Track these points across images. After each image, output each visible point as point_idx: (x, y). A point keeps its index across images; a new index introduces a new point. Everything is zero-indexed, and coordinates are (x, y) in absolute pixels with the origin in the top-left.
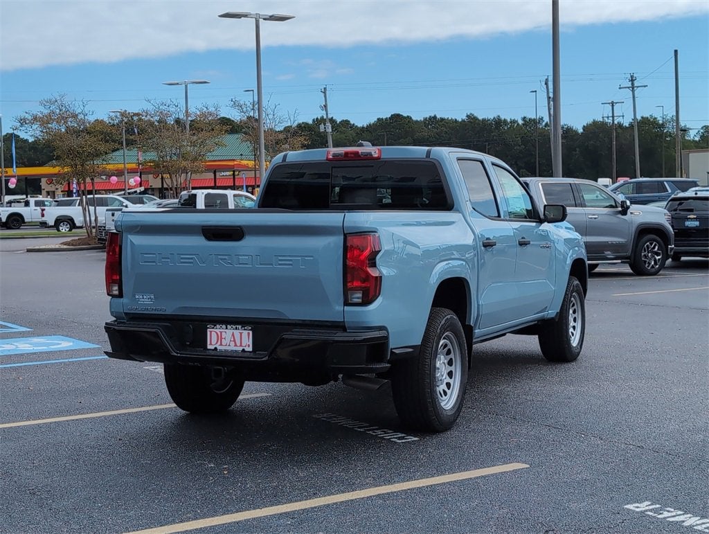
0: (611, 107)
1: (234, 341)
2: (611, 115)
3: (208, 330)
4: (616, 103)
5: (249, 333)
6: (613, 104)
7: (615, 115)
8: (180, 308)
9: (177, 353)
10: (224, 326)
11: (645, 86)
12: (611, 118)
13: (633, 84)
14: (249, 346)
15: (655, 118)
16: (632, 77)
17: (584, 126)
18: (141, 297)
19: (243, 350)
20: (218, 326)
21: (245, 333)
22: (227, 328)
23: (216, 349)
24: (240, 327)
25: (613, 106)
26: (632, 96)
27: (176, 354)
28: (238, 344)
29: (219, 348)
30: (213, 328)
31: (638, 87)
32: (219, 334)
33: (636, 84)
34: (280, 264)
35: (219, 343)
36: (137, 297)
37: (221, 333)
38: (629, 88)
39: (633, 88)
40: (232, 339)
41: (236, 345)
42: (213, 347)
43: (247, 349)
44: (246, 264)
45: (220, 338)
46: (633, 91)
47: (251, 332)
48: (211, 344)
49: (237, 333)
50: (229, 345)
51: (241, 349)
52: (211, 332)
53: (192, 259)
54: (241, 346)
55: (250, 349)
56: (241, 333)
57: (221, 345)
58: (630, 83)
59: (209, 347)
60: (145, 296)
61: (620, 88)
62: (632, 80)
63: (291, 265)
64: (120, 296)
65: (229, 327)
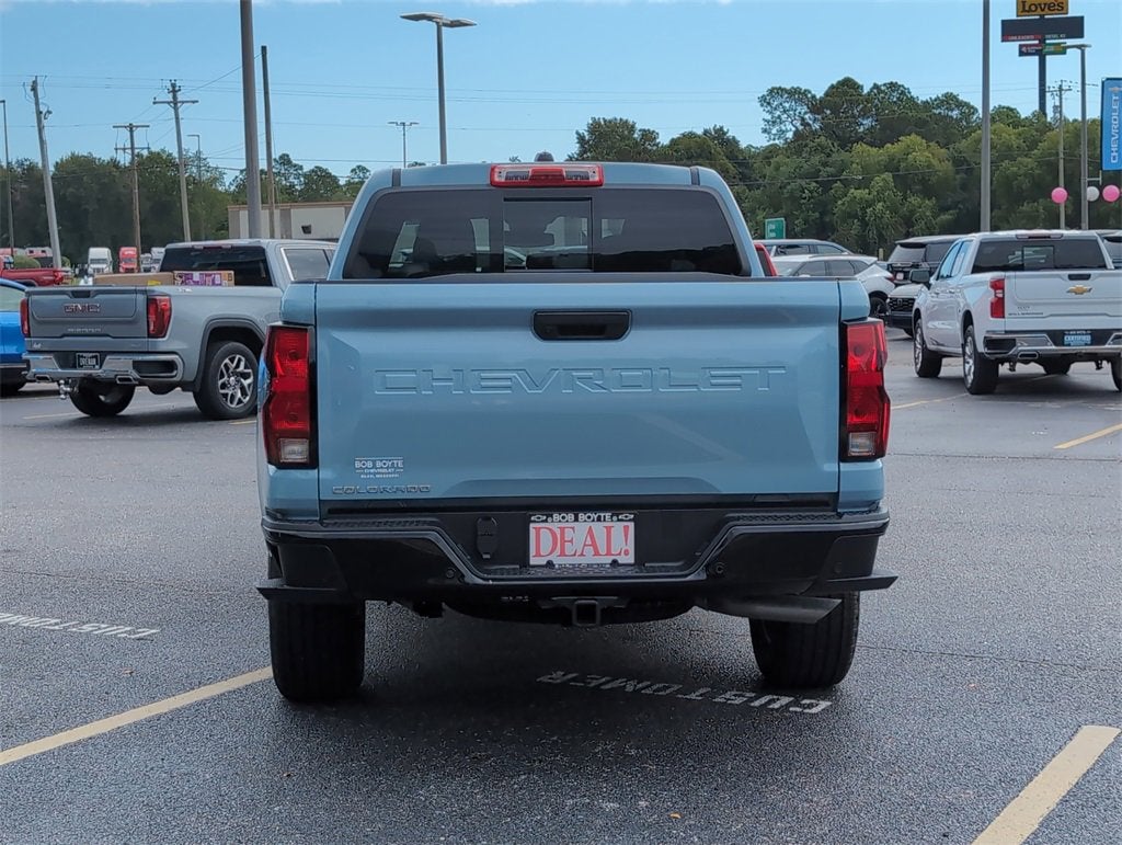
0: (129, 134)
1: (594, 544)
2: (130, 146)
3: (532, 525)
4: (137, 127)
5: (626, 528)
6: (131, 128)
7: (136, 146)
8: (465, 482)
9: (484, 579)
10: (571, 516)
11: (194, 102)
12: (130, 151)
13: (175, 97)
14: (627, 553)
15: (170, 155)
16: (173, 86)
17: (57, 163)
18: (370, 464)
19: (615, 563)
20: (556, 516)
21: (618, 527)
22: (576, 520)
23: (550, 564)
24: (608, 515)
25: (131, 131)
26: (174, 116)
28: (603, 550)
29: (557, 561)
30: (546, 521)
31: (183, 102)
32: (558, 532)
33: (180, 97)
35: (558, 552)
36: (357, 465)
37: (562, 529)
38: (169, 103)
39: (175, 103)
40: (589, 542)
41: (597, 553)
42: (543, 561)
43: (622, 560)
45: (559, 542)
46: (176, 109)
47: (631, 525)
48: (538, 554)
49: (599, 529)
50: (582, 555)
51: (609, 560)
52: (538, 530)
54: (609, 553)
55: (630, 559)
56: (609, 529)
57: (563, 554)
58: (171, 95)
59: (533, 561)
60: (379, 464)
61: (155, 103)
62: (174, 91)
63: (740, 385)
64: (312, 462)
65: (582, 516)
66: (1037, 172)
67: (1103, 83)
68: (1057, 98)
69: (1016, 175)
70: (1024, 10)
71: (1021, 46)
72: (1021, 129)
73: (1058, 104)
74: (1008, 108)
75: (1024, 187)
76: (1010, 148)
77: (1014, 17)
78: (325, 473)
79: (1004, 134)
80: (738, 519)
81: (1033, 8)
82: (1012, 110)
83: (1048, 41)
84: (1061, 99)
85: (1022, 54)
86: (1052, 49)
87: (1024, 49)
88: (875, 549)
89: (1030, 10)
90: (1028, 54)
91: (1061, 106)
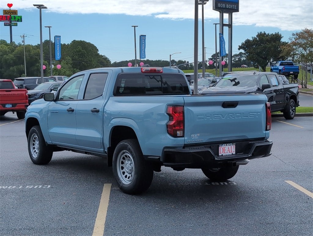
1: (229, 150)
3: (219, 147)
10: (226, 145)
18: (194, 136)
20: (223, 145)
21: (233, 146)
24: (231, 144)
27: (217, 159)
32: (223, 148)
34: (250, 116)
35: (223, 152)
36: (192, 136)
37: (224, 147)
41: (230, 152)
42: (221, 155)
44: (239, 117)
45: (224, 150)
47: (235, 146)
48: (220, 153)
49: (230, 147)
50: (227, 153)
51: (231, 153)
52: (220, 148)
53: (219, 116)
54: (231, 152)
55: (234, 153)
56: (231, 147)
57: (224, 153)
63: (254, 116)
64: (183, 136)
65: (227, 145)
66: (14, 58)
67: (55, 37)
68: (23, 39)
69: (8, 59)
70: (5, 13)
71: (5, 23)
72: (9, 46)
73: (23, 40)
74: (4, 40)
75: (11, 62)
76: (6, 52)
77: (2, 15)
78: (186, 138)
79: (4, 48)
80: (256, 143)
81: (8, 13)
82: (5, 41)
83: (12, 22)
84: (24, 39)
85: (5, 25)
86: (13, 24)
87: (6, 24)
88: (271, 148)
89: (7, 13)
90: (7, 25)
91: (24, 41)
